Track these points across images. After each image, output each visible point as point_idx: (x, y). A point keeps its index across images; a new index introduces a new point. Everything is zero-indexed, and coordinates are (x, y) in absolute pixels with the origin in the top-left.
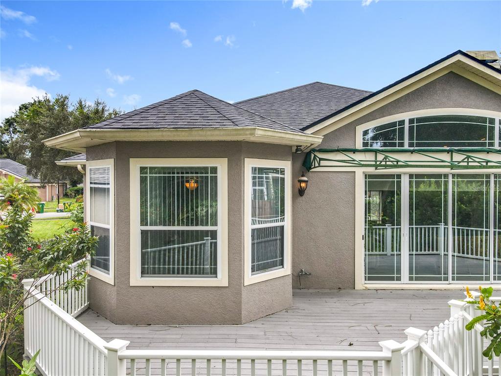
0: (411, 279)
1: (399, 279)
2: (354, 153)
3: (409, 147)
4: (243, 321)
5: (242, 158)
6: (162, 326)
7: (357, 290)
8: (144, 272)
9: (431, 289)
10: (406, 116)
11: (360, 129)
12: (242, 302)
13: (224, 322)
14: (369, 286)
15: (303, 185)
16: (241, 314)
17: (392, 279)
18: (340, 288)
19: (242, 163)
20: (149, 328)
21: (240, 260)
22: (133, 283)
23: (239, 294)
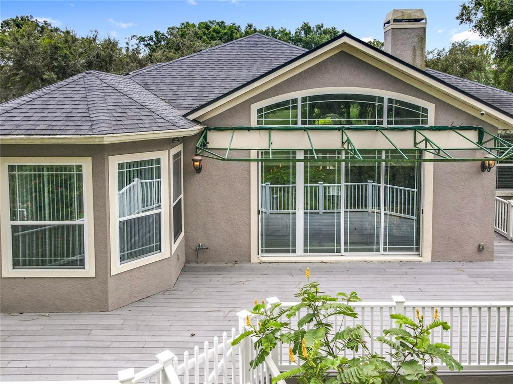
0: (305, 251)
1: (294, 251)
2: (249, 131)
3: (302, 125)
4: (110, 308)
5: (106, 156)
6: (34, 314)
7: (253, 264)
8: (16, 264)
9: (322, 262)
10: (298, 94)
11: (255, 107)
12: (109, 291)
13: (92, 310)
14: (264, 259)
15: (197, 164)
16: (108, 302)
17: (288, 251)
18: (236, 262)
19: (106, 161)
20: (21, 316)
21: (106, 253)
22: (5, 274)
23: (105, 283)
